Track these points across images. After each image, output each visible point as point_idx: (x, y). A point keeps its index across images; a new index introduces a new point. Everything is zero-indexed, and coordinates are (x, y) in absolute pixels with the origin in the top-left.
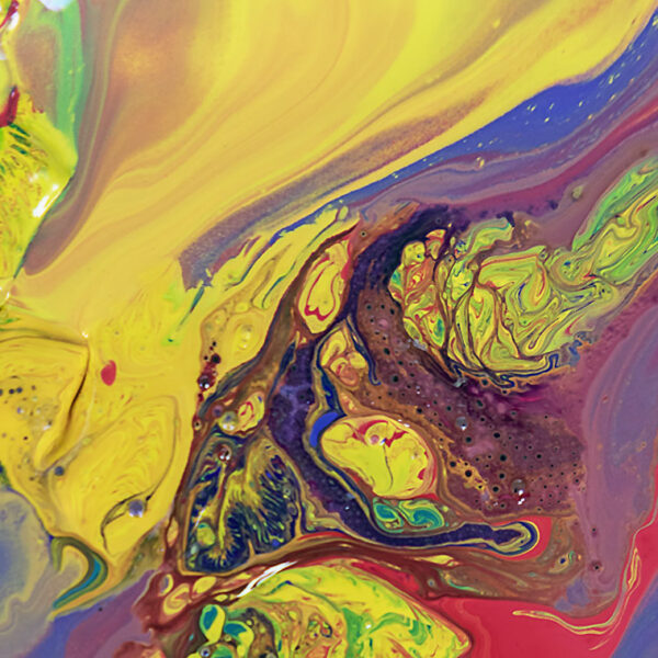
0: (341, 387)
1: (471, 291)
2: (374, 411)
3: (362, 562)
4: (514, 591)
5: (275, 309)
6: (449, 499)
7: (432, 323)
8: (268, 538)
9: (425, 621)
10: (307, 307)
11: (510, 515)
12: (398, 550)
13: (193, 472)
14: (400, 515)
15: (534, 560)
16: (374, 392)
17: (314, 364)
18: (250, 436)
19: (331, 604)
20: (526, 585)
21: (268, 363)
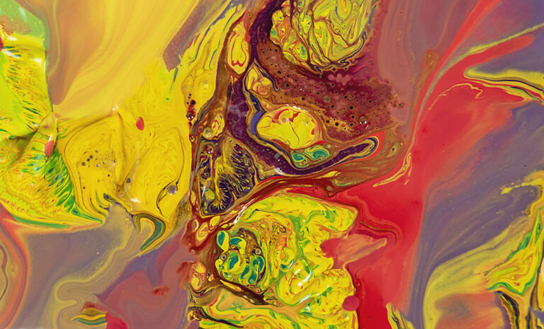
0: (261, 98)
1: (313, 26)
2: (280, 105)
3: (292, 189)
4: (371, 175)
5: (216, 68)
6: (331, 140)
7: (299, 50)
8: (242, 189)
9: (332, 210)
10: (232, 62)
11: (363, 136)
12: (308, 176)
13: (196, 163)
14: (306, 156)
15: (378, 155)
16: (278, 95)
17: (244, 90)
18: (220, 138)
19: (282, 215)
20: (376, 169)
21: (220, 97)
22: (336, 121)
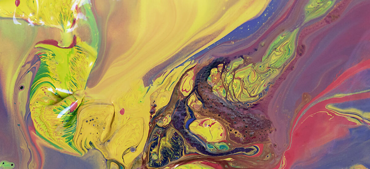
0: (194, 111)
1: (233, 80)
2: (205, 117)
3: (204, 162)
5: (172, 91)
6: (230, 141)
7: (222, 91)
8: (174, 157)
10: (182, 89)
12: (215, 157)
13: (150, 138)
14: (215, 147)
16: (205, 111)
17: (186, 105)
18: (167, 127)
21: (171, 106)
22: (236, 131)
